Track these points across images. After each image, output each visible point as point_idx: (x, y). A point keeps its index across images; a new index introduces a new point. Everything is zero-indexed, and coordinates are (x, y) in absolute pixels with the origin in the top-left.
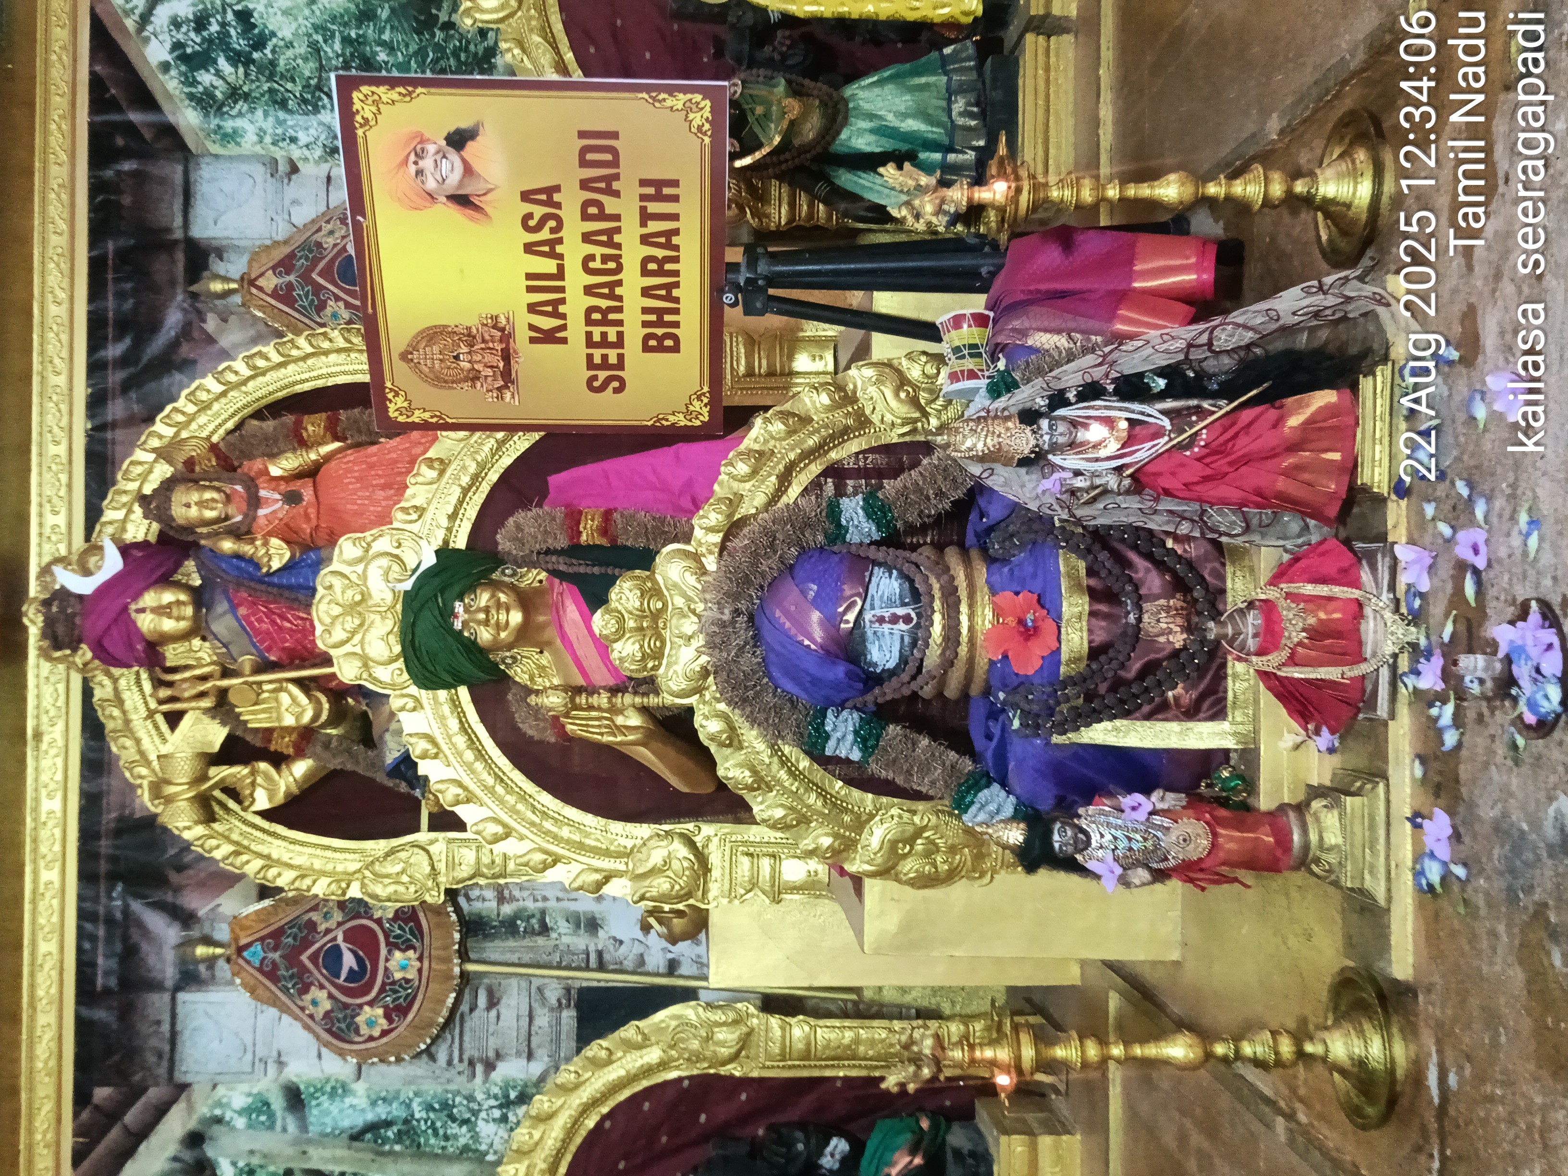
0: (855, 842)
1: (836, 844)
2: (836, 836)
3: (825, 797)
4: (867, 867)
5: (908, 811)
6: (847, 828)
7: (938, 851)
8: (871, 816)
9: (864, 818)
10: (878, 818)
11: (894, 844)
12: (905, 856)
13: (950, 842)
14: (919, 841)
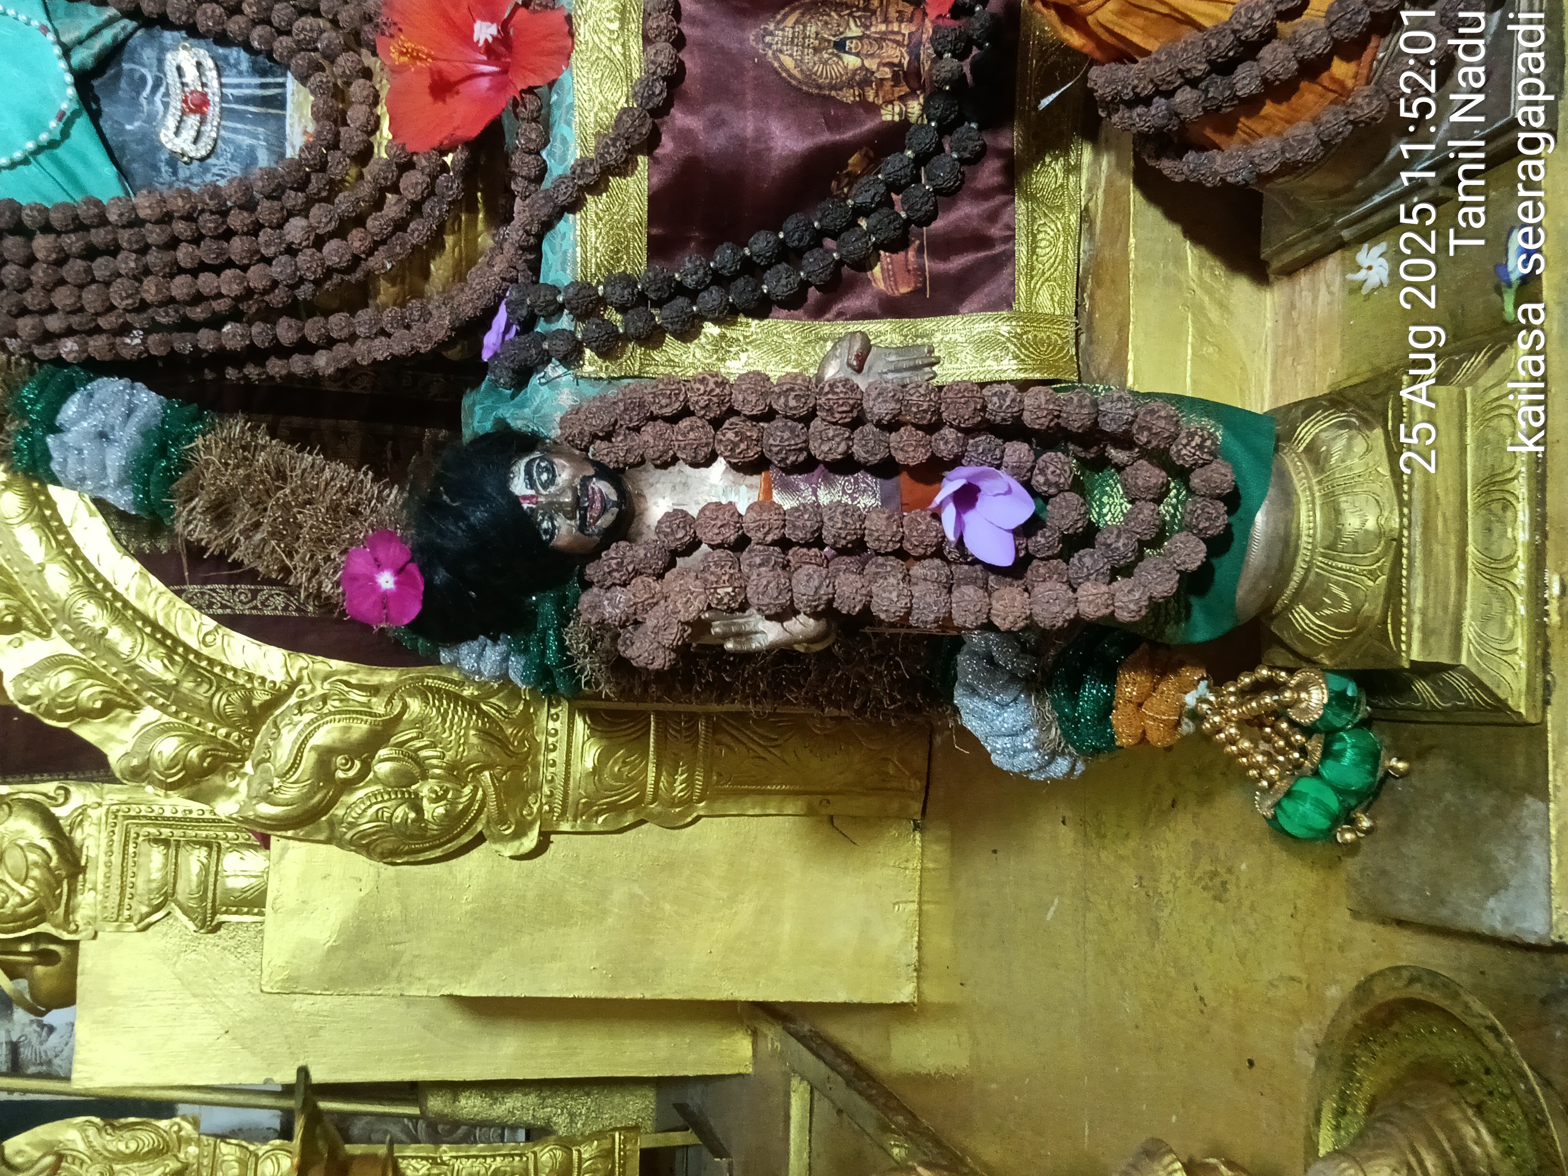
0: (239, 755)
1: (194, 754)
2: (192, 738)
3: (171, 652)
4: (265, 809)
5: (360, 687)
6: (222, 718)
7: (424, 777)
8: (278, 698)
9: (260, 697)
10: (293, 700)
11: (326, 755)
12: (349, 785)
13: (450, 755)
14: (383, 753)
